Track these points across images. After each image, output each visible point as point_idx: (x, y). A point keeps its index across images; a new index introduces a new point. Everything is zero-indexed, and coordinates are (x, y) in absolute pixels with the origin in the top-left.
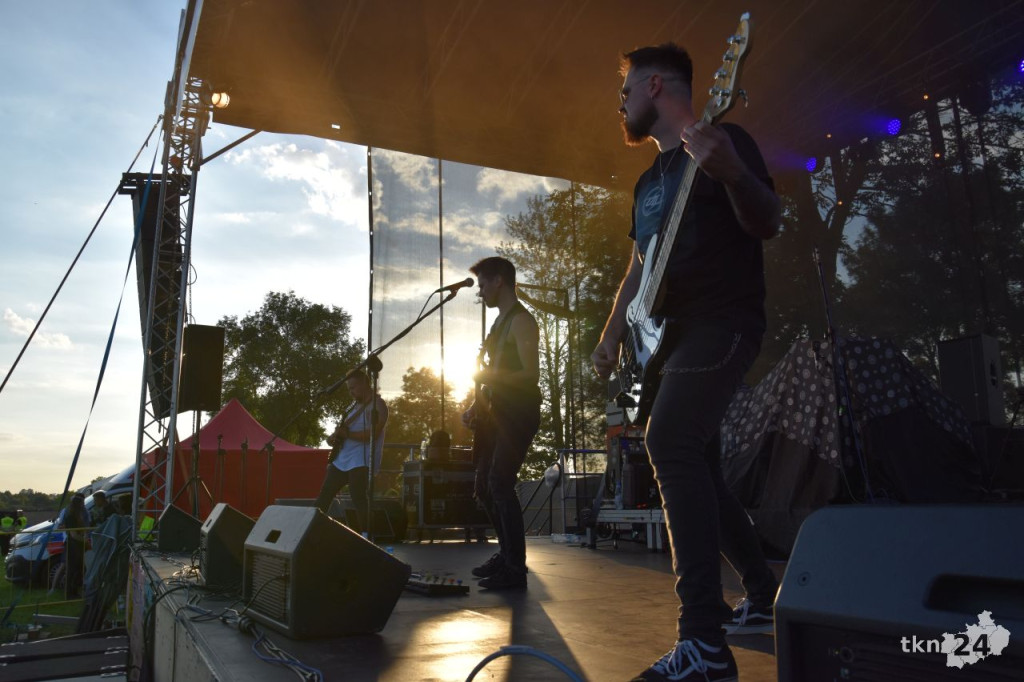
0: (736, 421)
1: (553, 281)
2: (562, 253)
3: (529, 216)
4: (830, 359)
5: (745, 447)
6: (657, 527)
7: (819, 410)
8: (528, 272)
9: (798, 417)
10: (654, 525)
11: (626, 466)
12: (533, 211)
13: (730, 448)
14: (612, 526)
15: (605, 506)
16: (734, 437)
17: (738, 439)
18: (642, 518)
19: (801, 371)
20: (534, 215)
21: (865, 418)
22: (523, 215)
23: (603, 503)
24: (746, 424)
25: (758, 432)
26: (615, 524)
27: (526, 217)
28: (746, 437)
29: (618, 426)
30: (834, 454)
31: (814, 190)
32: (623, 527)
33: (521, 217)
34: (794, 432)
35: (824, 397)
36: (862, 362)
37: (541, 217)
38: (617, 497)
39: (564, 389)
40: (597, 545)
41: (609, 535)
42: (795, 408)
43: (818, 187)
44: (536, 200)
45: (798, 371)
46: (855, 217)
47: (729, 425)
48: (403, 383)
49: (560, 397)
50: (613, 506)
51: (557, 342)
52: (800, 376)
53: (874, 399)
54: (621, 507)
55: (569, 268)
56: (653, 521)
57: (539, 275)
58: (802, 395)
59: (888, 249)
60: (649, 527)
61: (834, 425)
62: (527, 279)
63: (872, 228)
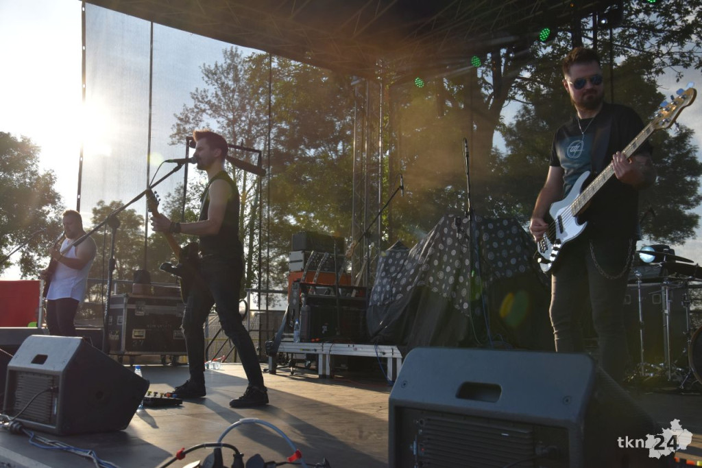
0: (394, 275)
1: (243, 130)
2: (254, 103)
3: (225, 66)
4: (468, 232)
5: (399, 297)
6: (327, 357)
7: (456, 271)
8: (221, 119)
9: (441, 275)
10: (324, 356)
11: (304, 307)
12: (229, 61)
13: (388, 296)
14: (290, 355)
15: (285, 339)
16: (391, 288)
17: (394, 290)
18: (315, 350)
19: (446, 239)
20: (229, 65)
21: (491, 279)
22: (219, 64)
23: (284, 337)
24: (401, 278)
25: (411, 285)
26: (292, 354)
27: (222, 66)
28: (400, 289)
29: (299, 272)
30: (466, 306)
31: (479, 76)
32: (299, 357)
33: (216, 66)
34: (437, 286)
35: (462, 261)
36: (493, 235)
37: (235, 68)
38: (295, 332)
39: (248, 229)
40: (277, 371)
41: (287, 363)
42: (440, 268)
43: (483, 73)
44: (232, 51)
45: (444, 239)
46: (512, 101)
47: (388, 278)
48: (93, 216)
49: (245, 236)
50: (292, 339)
51: (245, 186)
52: (444, 243)
53: (500, 264)
54: (299, 340)
55: (260, 118)
56: (324, 352)
57: (232, 123)
58: (445, 258)
59: (541, 124)
60: (321, 357)
61: (467, 283)
62: (219, 125)
63: (531, 107)
